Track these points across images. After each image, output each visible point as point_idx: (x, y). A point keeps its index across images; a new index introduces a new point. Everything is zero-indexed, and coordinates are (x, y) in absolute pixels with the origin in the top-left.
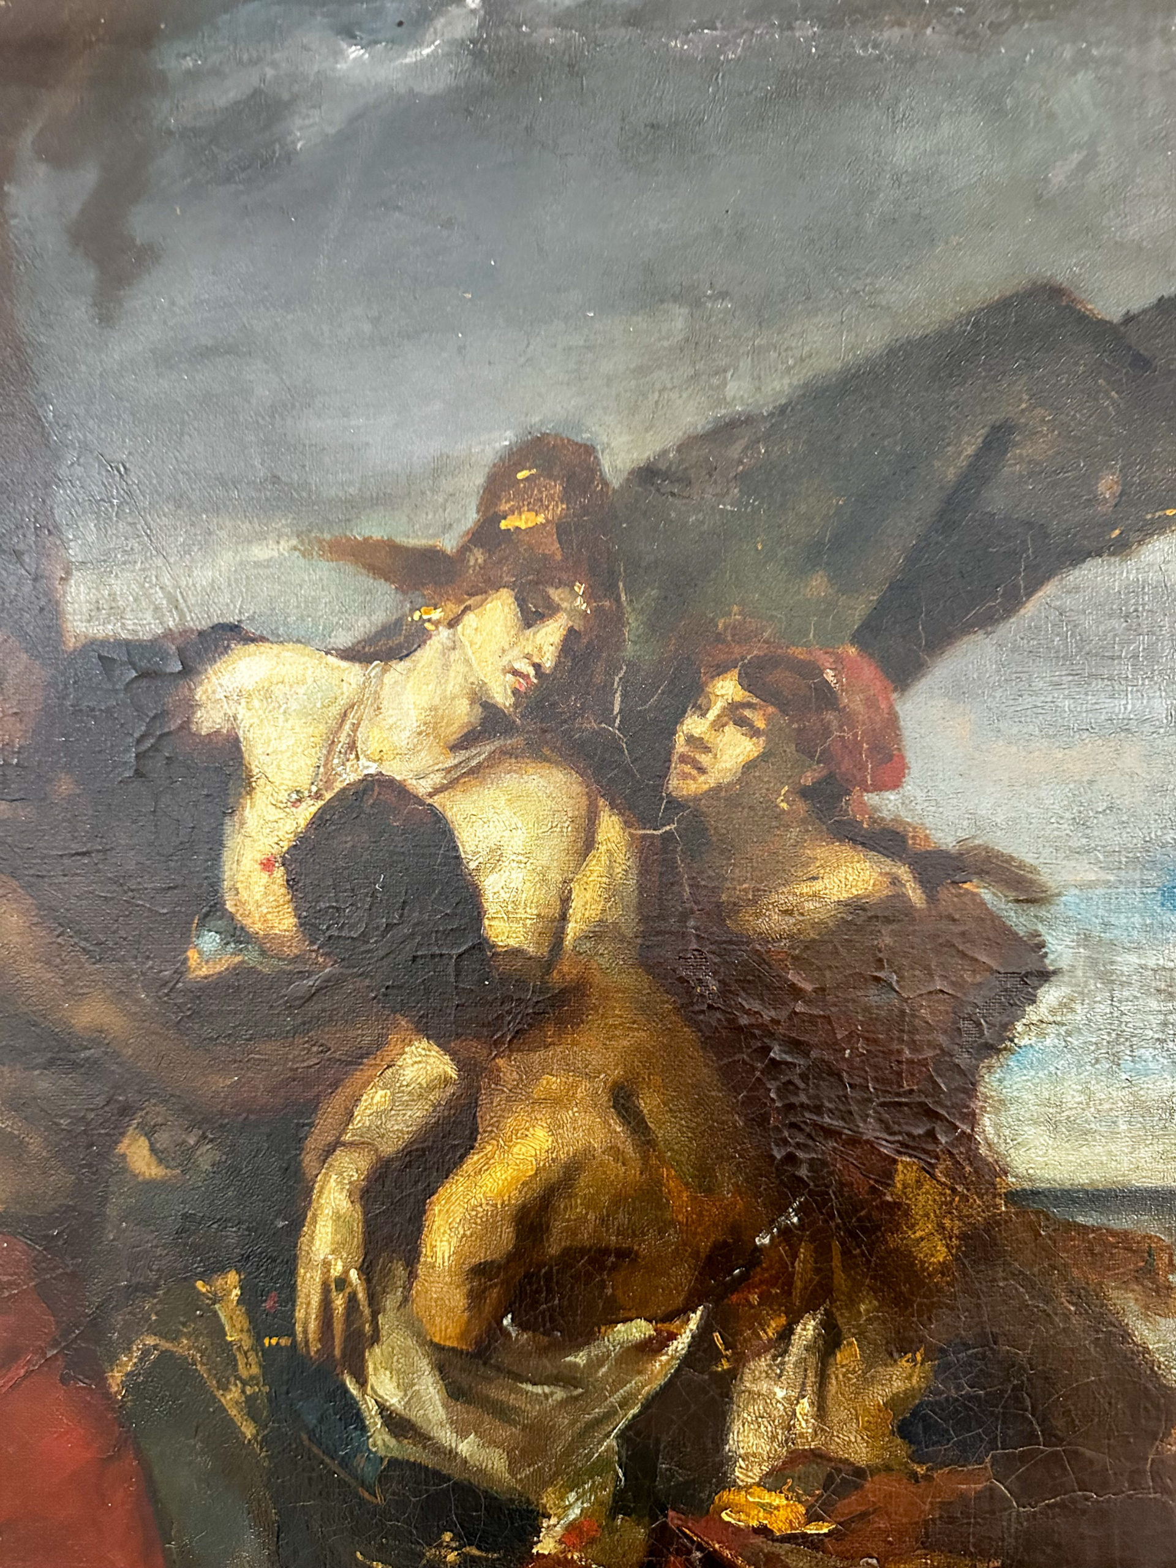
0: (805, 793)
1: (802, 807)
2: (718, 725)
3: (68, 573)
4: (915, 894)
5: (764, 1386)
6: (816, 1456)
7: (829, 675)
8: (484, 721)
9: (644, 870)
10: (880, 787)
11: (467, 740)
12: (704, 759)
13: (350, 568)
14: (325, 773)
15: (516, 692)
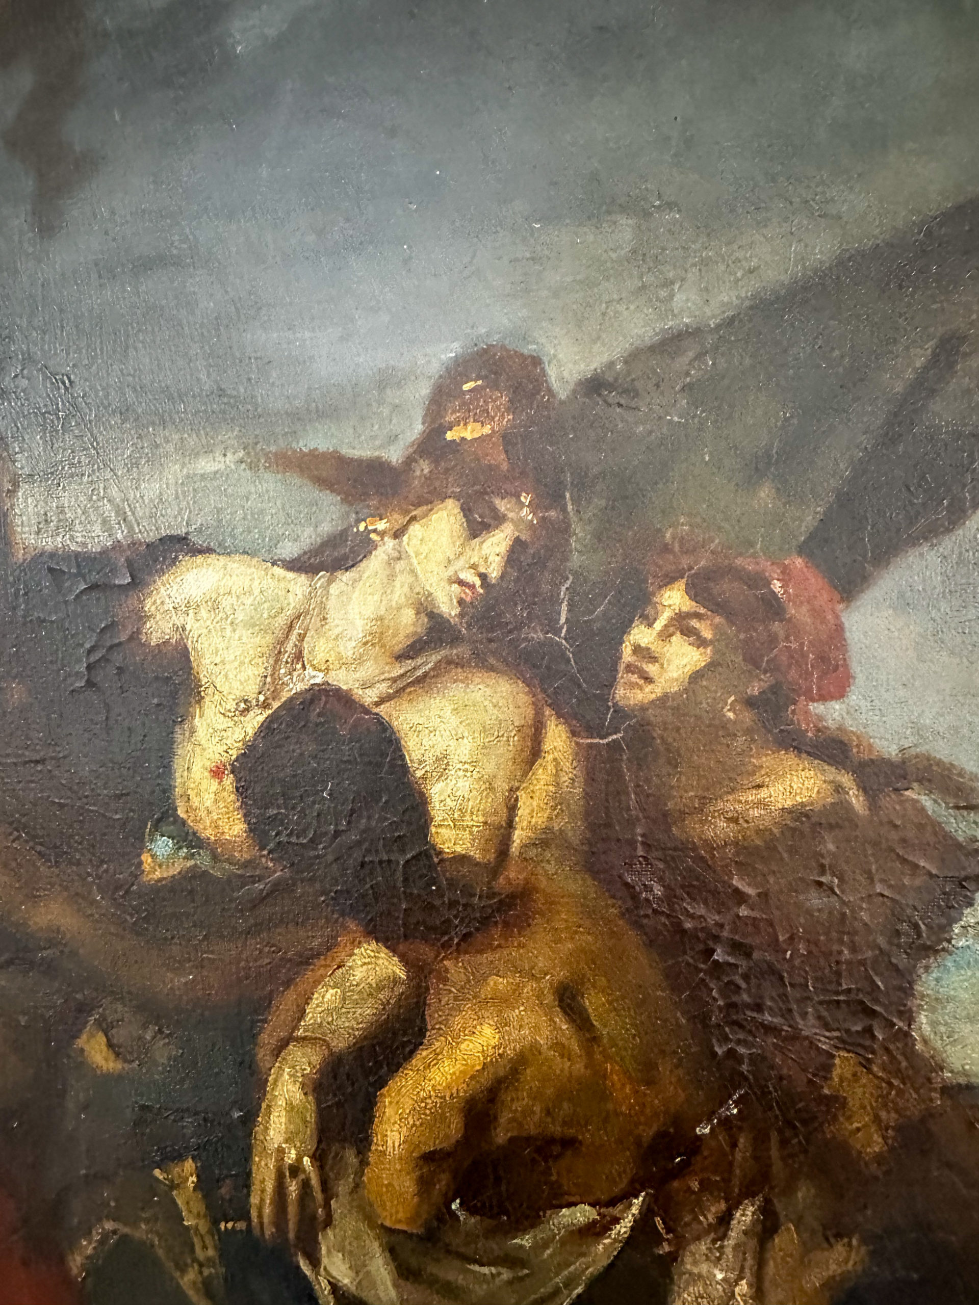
0: (750, 703)
1: (748, 717)
2: (665, 635)
3: (16, 485)
4: (857, 800)
7: (777, 586)
8: (430, 630)
9: (590, 778)
10: (823, 698)
11: (413, 650)
12: (652, 669)
13: (296, 480)
14: (271, 681)
15: (461, 602)
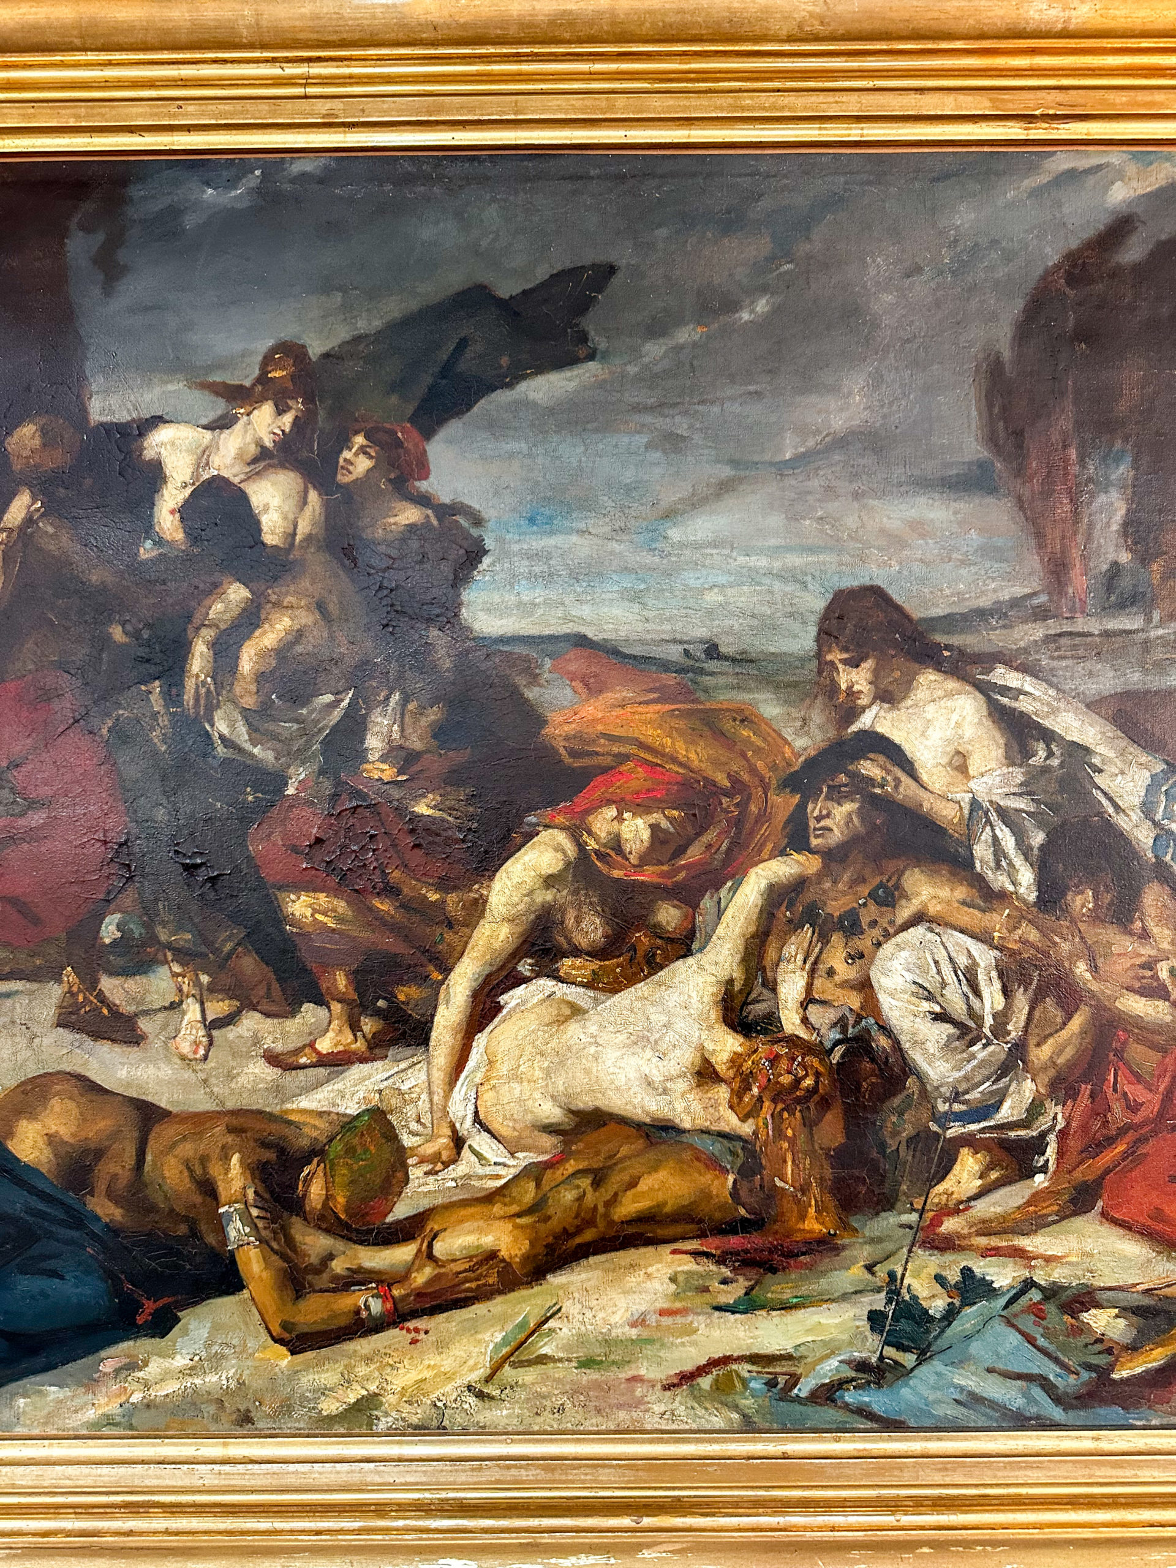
0: (390, 480)
1: (390, 487)
2: (356, 454)
3: (91, 396)
4: (435, 523)
5: (379, 719)
6: (401, 747)
7: (400, 434)
8: (261, 453)
9: (327, 513)
10: (419, 479)
11: (255, 461)
12: (351, 468)
13: (207, 393)
14: (195, 475)
15: (274, 441)
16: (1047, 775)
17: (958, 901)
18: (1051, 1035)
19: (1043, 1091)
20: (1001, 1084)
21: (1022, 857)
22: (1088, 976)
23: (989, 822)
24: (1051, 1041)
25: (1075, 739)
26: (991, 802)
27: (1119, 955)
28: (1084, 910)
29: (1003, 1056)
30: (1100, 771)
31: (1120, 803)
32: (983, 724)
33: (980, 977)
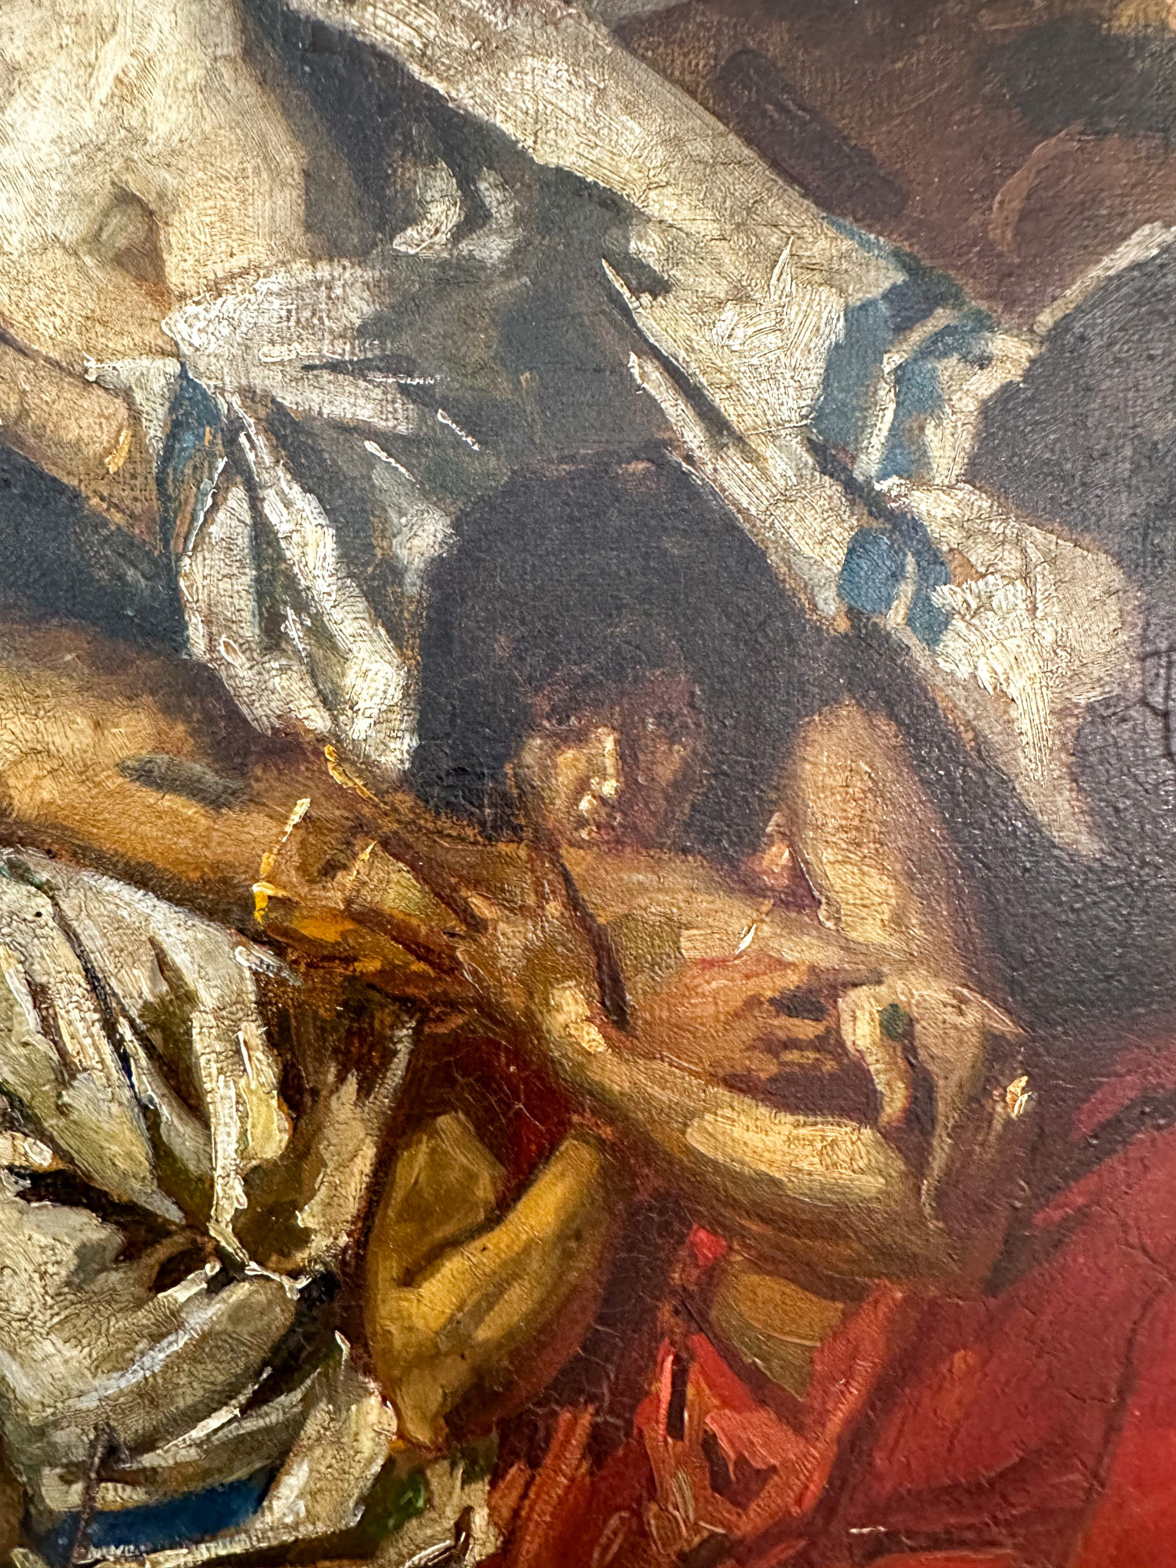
16: (458, 298)
17: (122, 768)
18: (454, 1244)
19: (421, 1434)
20: (273, 1414)
21: (361, 605)
22: (592, 1038)
23: (238, 469)
24: (453, 1266)
25: (568, 161)
26: (248, 393)
27: (708, 964)
28: (585, 804)
29: (281, 1318)
30: (658, 287)
31: (729, 411)
32: (223, 90)
33: (198, 1047)
